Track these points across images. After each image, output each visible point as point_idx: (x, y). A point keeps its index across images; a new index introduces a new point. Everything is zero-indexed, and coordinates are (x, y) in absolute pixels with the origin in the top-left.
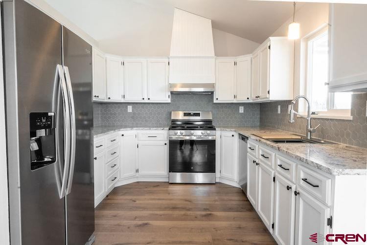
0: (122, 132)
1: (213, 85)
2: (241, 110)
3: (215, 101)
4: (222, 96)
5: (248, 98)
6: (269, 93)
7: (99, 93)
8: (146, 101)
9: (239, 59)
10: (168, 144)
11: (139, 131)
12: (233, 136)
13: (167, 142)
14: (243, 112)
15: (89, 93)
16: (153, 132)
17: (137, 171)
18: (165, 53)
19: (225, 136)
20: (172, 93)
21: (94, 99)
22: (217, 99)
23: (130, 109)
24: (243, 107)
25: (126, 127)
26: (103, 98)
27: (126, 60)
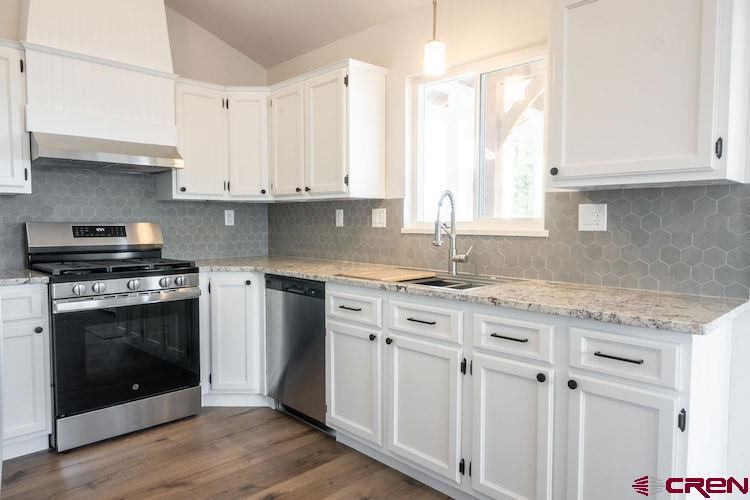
1: (173, 153)
2: (229, 218)
3: (176, 195)
4: (193, 182)
5: (263, 192)
6: (347, 182)
9: (236, 94)
10: (47, 330)
12: (248, 283)
14: (232, 223)
19: (222, 286)
22: (183, 189)
24: (232, 212)
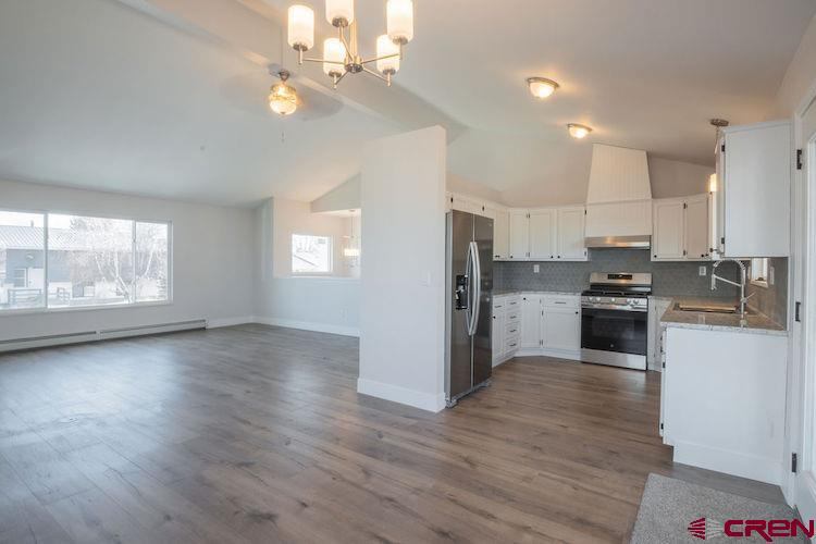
0: (523, 296)
1: (648, 238)
3: (653, 259)
5: (703, 256)
7: (500, 252)
8: (555, 259)
10: (580, 314)
11: (545, 296)
13: (579, 310)
14: (705, 275)
15: (491, 251)
16: (561, 297)
17: (541, 342)
18: (581, 200)
20: (589, 249)
21: (495, 259)
22: (655, 257)
23: (537, 269)
24: (705, 267)
25: (527, 290)
26: (504, 257)
27: (532, 211)
